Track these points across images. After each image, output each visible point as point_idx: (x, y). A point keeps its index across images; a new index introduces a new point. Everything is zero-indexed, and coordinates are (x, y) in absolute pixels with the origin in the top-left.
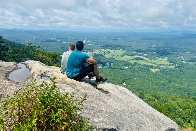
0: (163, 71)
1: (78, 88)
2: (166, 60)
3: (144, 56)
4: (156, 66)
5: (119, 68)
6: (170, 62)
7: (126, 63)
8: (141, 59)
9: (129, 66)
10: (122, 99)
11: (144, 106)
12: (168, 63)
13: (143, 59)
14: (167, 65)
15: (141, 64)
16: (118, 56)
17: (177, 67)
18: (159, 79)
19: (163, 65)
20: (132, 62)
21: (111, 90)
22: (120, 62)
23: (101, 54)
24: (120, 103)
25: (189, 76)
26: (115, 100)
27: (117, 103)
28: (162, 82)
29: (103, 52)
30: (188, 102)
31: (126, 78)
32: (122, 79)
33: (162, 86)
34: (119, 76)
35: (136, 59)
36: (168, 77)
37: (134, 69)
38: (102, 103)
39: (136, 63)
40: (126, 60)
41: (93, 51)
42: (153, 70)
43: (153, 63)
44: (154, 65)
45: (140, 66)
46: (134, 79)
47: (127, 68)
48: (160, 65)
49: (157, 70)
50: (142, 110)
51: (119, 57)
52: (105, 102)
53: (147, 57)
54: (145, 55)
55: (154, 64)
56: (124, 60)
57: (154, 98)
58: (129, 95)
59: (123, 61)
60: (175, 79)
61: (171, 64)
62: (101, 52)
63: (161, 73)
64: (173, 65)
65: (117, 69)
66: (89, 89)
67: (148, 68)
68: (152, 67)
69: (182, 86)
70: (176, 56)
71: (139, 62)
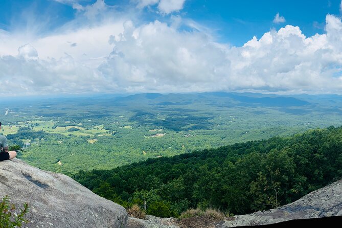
0: (101, 141)
1: (9, 183)
2: (102, 127)
3: (79, 126)
4: (93, 136)
5: (52, 143)
6: (106, 129)
7: (59, 137)
8: (77, 130)
9: (63, 140)
10: (65, 193)
11: (90, 197)
12: (105, 131)
13: (79, 130)
14: (105, 133)
15: (76, 136)
16: (48, 128)
17: (115, 134)
18: (98, 151)
19: (100, 134)
20: (67, 134)
21: (51, 182)
23: (27, 127)
24: (63, 201)
25: (126, 141)
26: (57, 197)
27: (60, 200)
28: (101, 153)
29: (30, 125)
30: (129, 171)
32: (57, 157)
33: (103, 158)
34: (52, 153)
35: (70, 130)
36: (107, 147)
37: (70, 143)
38: (42, 204)
39: (70, 135)
40: (59, 133)
41: (18, 124)
42: (91, 141)
43: (89, 133)
44: (91, 135)
45: (77, 139)
46: (70, 155)
47: (61, 142)
48: (97, 134)
49: (95, 140)
50: (89, 203)
51: (51, 129)
52: (45, 202)
53: (82, 127)
54: (80, 124)
55: (91, 133)
56: (57, 133)
58: (72, 186)
59: (55, 135)
60: (114, 148)
61: (108, 131)
62: (27, 125)
63: (99, 144)
64: (110, 132)
65: (49, 144)
66: (23, 183)
67: (85, 139)
68: (89, 137)
69: (121, 154)
70: (111, 121)
71: (75, 133)
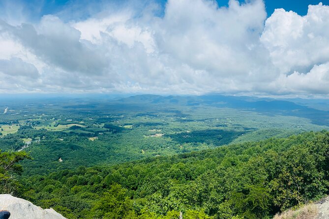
0: (101, 139)
2: (103, 126)
3: (81, 124)
4: (94, 133)
5: (53, 141)
6: (107, 128)
7: (61, 135)
8: (78, 128)
9: (65, 138)
14: (105, 131)
15: (78, 134)
16: (50, 126)
17: (115, 132)
18: (98, 148)
19: (101, 132)
20: (68, 132)
22: (54, 134)
23: (28, 125)
28: (102, 151)
29: (31, 123)
31: (62, 153)
32: (58, 154)
33: (102, 155)
34: (53, 151)
35: (72, 128)
37: (71, 141)
39: (72, 133)
40: (60, 131)
41: (18, 123)
43: (90, 131)
44: (91, 133)
47: (62, 140)
48: (98, 132)
49: (95, 138)
57: (96, 171)
59: (57, 132)
60: (114, 145)
62: (28, 123)
63: (100, 142)
67: (85, 136)
68: (89, 135)
69: (121, 152)
70: (111, 121)
71: (76, 131)
